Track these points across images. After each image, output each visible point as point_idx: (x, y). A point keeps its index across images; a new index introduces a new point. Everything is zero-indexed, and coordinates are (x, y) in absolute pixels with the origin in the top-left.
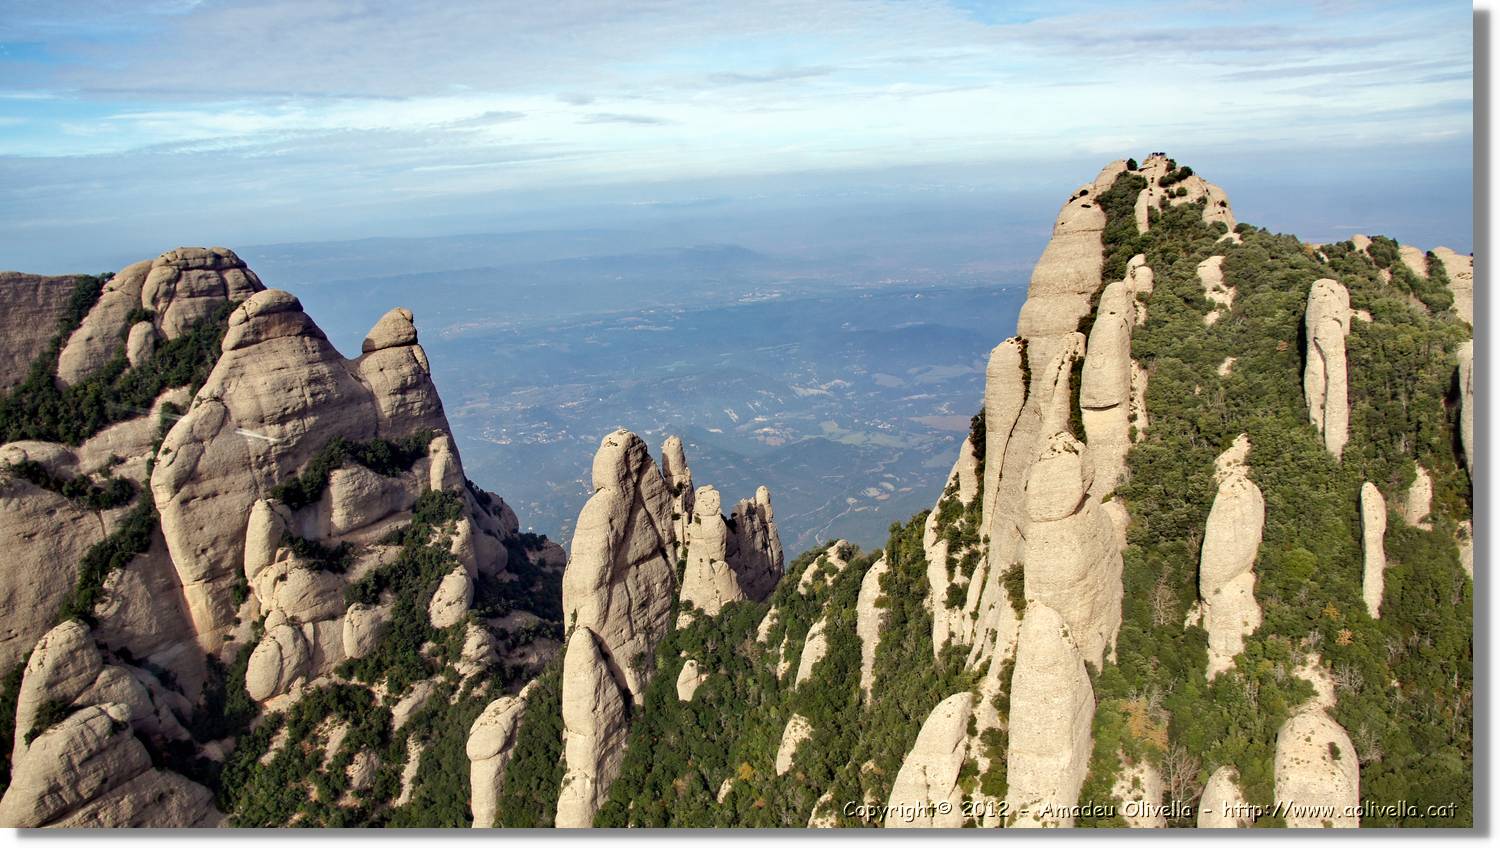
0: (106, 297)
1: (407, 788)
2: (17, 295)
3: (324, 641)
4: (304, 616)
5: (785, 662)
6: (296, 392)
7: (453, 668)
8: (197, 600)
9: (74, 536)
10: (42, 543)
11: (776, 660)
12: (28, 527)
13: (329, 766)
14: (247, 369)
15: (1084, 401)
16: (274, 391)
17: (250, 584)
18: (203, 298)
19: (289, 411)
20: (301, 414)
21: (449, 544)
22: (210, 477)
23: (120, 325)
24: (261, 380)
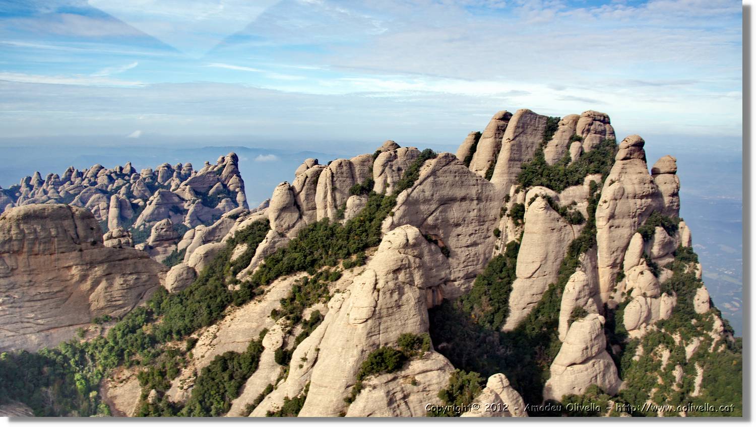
0: (561, 128)
1: (697, 388)
2: (531, 121)
3: (653, 307)
4: (649, 294)
6: (646, 185)
7: (708, 335)
8: (605, 276)
9: (565, 234)
10: (556, 234)
12: (552, 225)
13: (664, 369)
14: (628, 170)
16: (640, 183)
17: (625, 273)
18: (599, 135)
19: (644, 194)
20: (647, 196)
22: (618, 218)
23: (567, 141)
24: (634, 177)
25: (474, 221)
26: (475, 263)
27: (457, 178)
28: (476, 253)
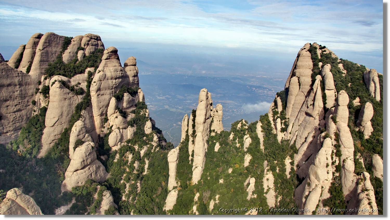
0: (73, 43)
1: (146, 170)
2: (54, 39)
3: (124, 134)
4: (121, 127)
5: (238, 144)
6: (118, 72)
7: (151, 144)
8: (97, 121)
9: (73, 101)
10: (68, 101)
11: (236, 143)
12: (65, 96)
13: (130, 164)
14: (108, 65)
15: (326, 88)
16: (115, 71)
17: (108, 118)
18: (94, 47)
19: (117, 77)
20: (119, 78)
21: (145, 115)
22: (103, 90)
23: (76, 50)
24: (111, 68)
26: (20, 121)
28: (21, 116)
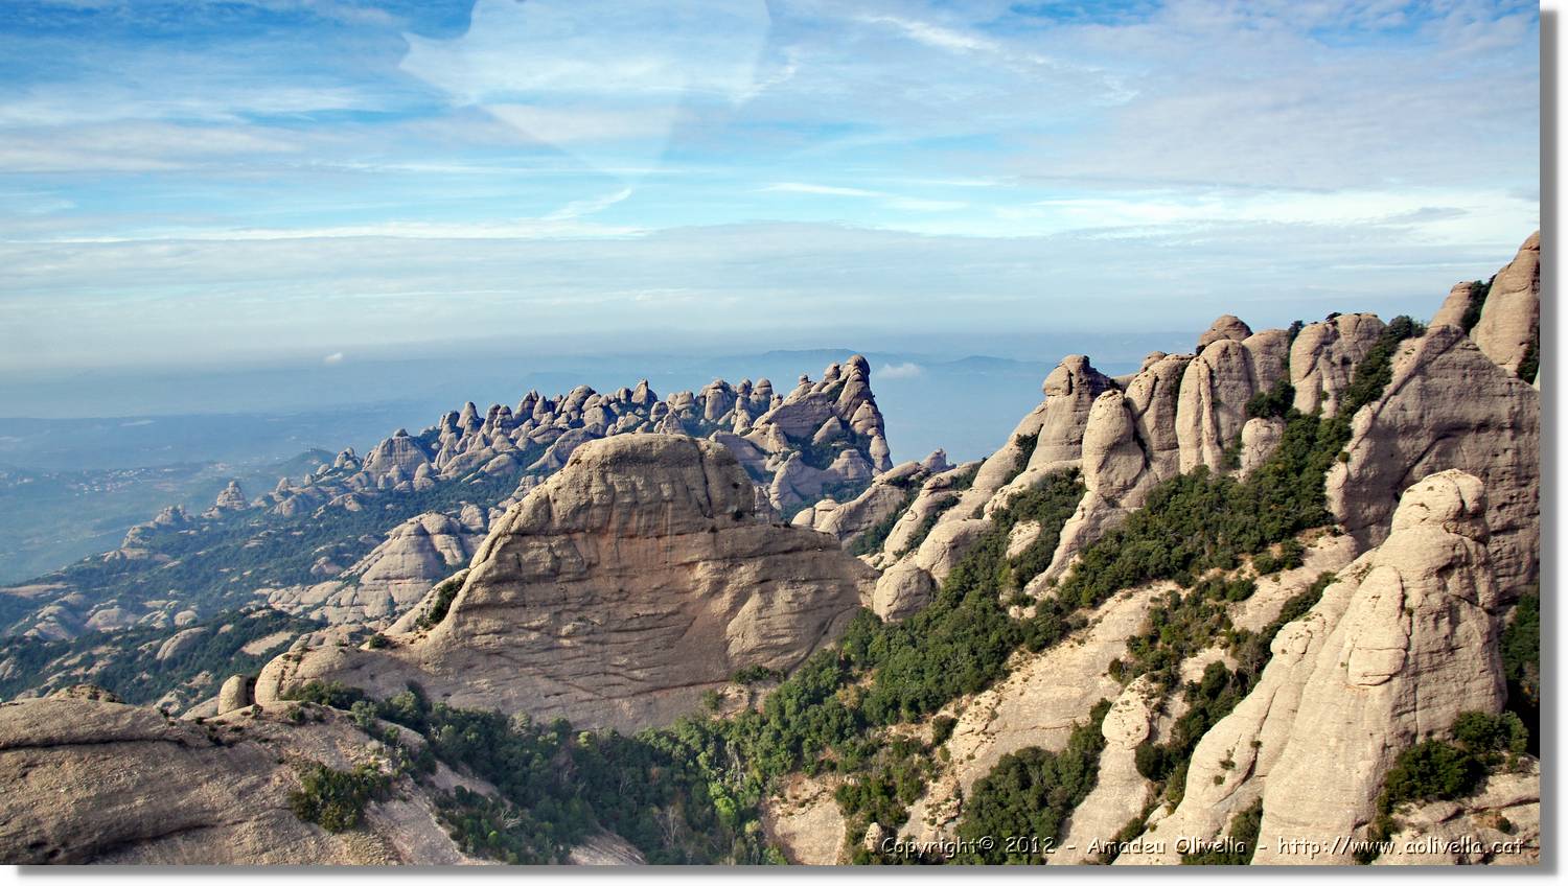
25: (1507, 476)
26: (1512, 571)
27: (1469, 380)
28: (1514, 549)
